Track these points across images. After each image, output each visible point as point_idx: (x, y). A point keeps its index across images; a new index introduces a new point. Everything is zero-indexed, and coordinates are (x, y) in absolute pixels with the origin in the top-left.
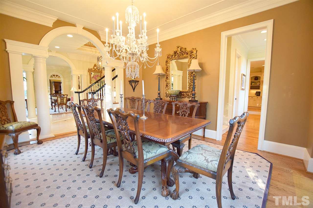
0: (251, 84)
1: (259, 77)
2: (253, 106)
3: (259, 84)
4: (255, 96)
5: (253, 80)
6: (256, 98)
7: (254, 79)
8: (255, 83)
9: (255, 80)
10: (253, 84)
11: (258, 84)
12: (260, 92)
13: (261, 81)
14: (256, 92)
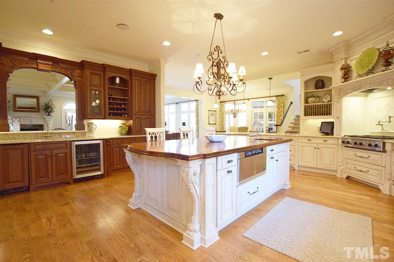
0: (306, 101)
1: (327, 77)
2: (315, 166)
3: (329, 99)
4: (320, 135)
5: (312, 89)
6: (321, 141)
7: (312, 84)
8: (318, 97)
9: (317, 89)
10: (310, 99)
11: (324, 101)
12: (332, 123)
13: (333, 91)
14: (322, 123)
